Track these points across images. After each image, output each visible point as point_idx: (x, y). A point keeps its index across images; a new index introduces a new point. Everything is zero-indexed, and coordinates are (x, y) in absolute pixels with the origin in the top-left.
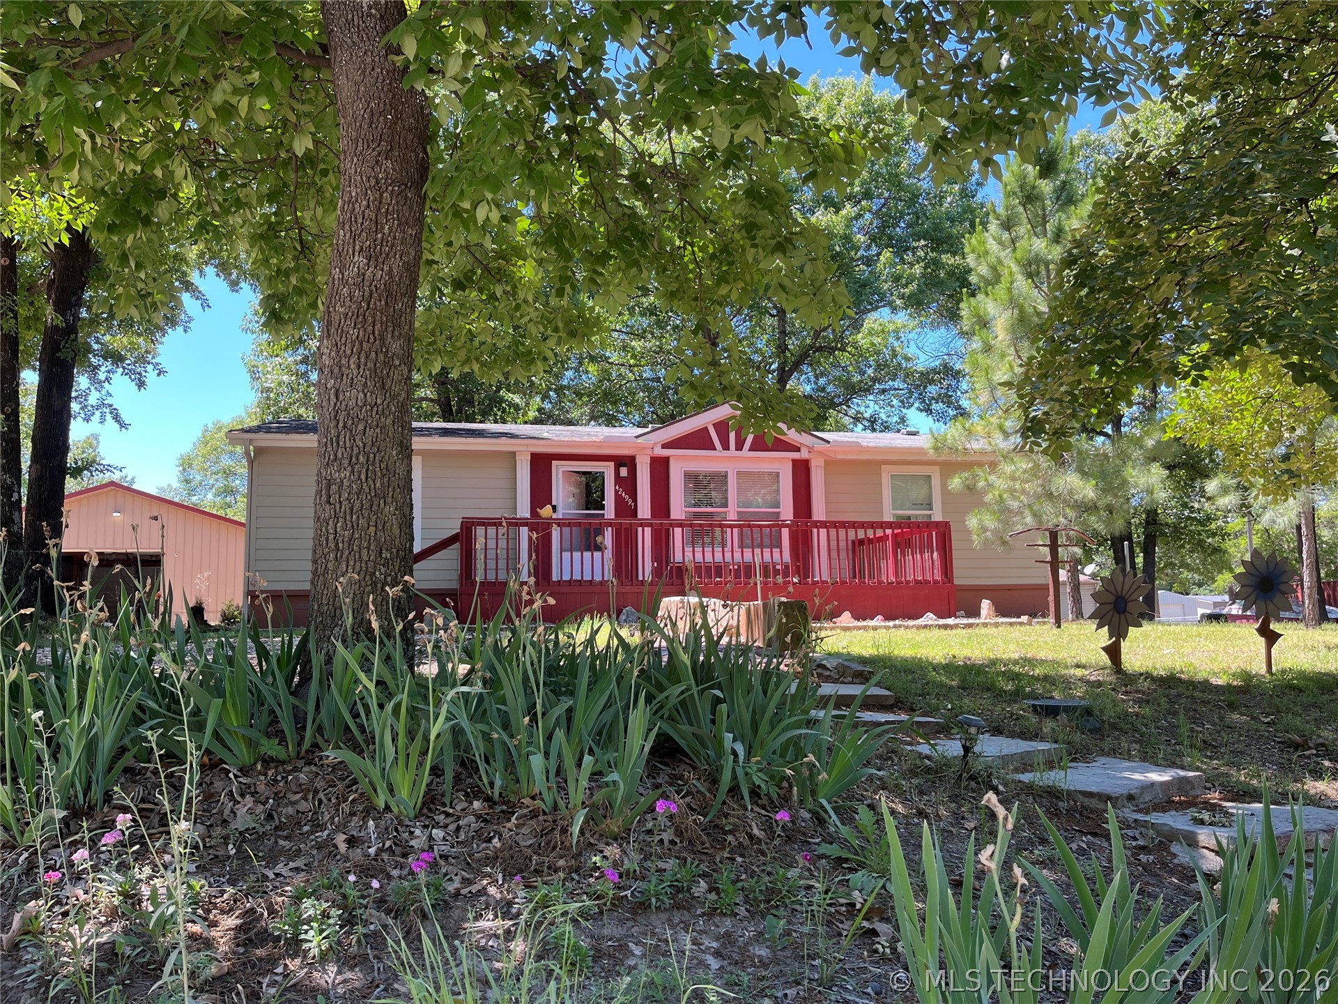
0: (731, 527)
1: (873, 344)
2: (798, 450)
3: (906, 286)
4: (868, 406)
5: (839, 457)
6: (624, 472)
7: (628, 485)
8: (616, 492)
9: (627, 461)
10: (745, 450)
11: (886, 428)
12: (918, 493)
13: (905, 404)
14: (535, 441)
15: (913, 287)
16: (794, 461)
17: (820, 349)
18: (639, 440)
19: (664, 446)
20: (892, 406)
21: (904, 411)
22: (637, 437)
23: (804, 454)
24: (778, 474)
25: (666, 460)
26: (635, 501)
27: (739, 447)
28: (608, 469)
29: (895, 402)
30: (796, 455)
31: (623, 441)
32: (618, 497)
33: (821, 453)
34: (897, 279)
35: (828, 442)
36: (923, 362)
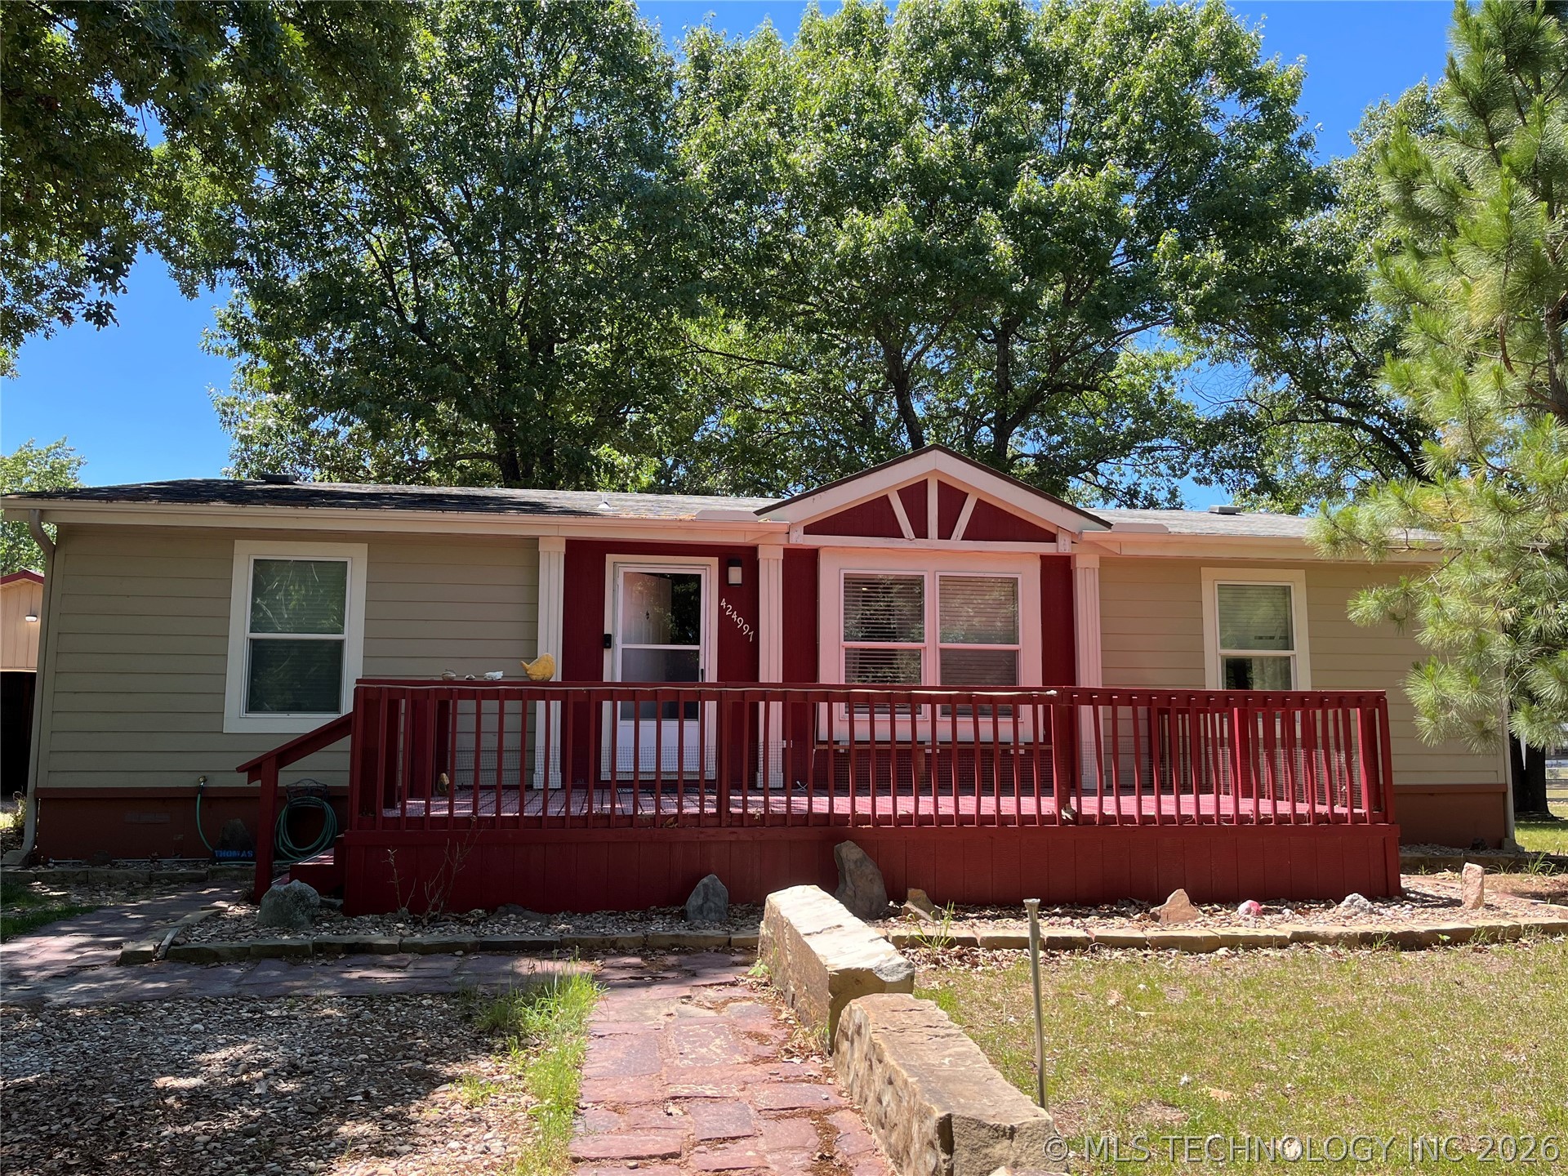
0: (931, 700)
1: (1131, 385)
2: (1051, 538)
3: (1197, 286)
4: (1122, 472)
5: (1128, 552)
6: (736, 575)
7: (743, 598)
8: (721, 611)
9: (744, 557)
10: (956, 541)
11: (1152, 504)
12: (1261, 614)
13: (1179, 471)
14: (571, 519)
15: (1209, 287)
16: (1045, 559)
17: (1060, 388)
18: (762, 519)
19: (810, 530)
20: (1160, 475)
21: (1175, 480)
22: (759, 513)
23: (1063, 547)
24: (1014, 582)
25: (813, 555)
26: (755, 627)
27: (945, 533)
28: (708, 571)
29: (1163, 468)
30: (1047, 548)
31: (736, 519)
32: (724, 621)
33: (1094, 545)
34: (1182, 276)
35: (1108, 525)
36: (1206, 411)
